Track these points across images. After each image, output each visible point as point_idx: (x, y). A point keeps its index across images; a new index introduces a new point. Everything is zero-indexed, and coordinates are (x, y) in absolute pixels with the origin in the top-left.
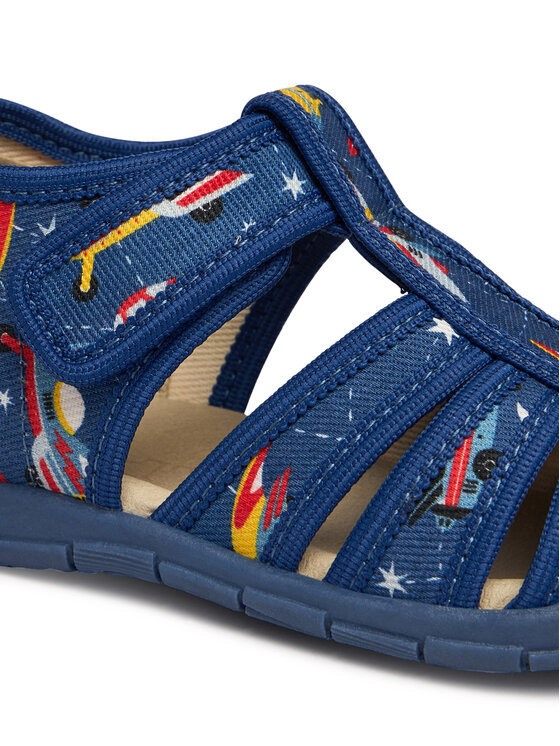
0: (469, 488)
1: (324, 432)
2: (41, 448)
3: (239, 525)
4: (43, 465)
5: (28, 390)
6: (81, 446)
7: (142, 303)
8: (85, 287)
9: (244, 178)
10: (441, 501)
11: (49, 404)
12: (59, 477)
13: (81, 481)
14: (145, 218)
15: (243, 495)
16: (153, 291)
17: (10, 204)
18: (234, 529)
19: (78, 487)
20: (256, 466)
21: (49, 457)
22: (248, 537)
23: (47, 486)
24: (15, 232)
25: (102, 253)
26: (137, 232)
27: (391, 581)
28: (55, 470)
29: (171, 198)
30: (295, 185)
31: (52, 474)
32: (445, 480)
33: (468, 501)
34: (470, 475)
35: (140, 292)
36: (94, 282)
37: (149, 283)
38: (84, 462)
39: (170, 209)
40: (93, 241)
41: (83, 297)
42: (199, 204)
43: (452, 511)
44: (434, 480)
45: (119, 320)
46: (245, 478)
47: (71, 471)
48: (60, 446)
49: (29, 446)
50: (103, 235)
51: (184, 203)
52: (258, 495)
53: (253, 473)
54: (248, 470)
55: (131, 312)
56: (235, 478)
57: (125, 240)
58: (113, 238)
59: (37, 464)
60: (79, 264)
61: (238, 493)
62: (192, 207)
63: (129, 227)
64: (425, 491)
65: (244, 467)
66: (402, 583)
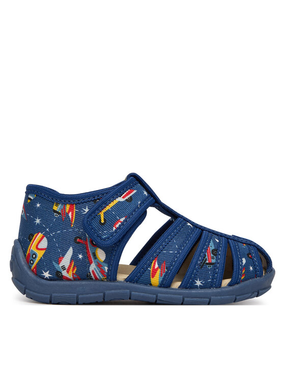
0: (213, 258)
1: (171, 251)
2: (93, 267)
3: (153, 277)
4: (93, 271)
5: (88, 253)
6: (105, 264)
7: (120, 223)
8: (103, 221)
9: (135, 191)
10: (207, 262)
11: (94, 255)
12: (98, 274)
13: (105, 273)
14: (115, 202)
15: (153, 269)
16: (122, 220)
17: (73, 205)
18: (151, 278)
19: (104, 276)
20: (155, 262)
21: (95, 269)
22: (156, 280)
23: (93, 277)
24: (76, 211)
25: (105, 212)
26: (114, 206)
27: (198, 283)
28: (97, 272)
29: (120, 197)
30: (145, 193)
31: (96, 273)
32: (207, 257)
33: (213, 261)
34: (212, 255)
35: (118, 221)
36: (105, 220)
37: (120, 218)
38: (106, 268)
39: (120, 199)
40: (103, 209)
41: (103, 224)
42: (127, 198)
43: (210, 264)
44: (204, 257)
45: (114, 229)
46: (152, 265)
47: (102, 272)
48: (99, 265)
49: (89, 267)
50: (105, 207)
51: (124, 197)
52: (157, 268)
53: (155, 263)
54: (153, 263)
55: (117, 226)
56: (149, 266)
57: (111, 208)
58: (108, 208)
59: (91, 272)
60: (100, 216)
61: (151, 269)
62: (125, 199)
63: (112, 205)
64: (203, 260)
65: (152, 263)
66: (201, 283)
